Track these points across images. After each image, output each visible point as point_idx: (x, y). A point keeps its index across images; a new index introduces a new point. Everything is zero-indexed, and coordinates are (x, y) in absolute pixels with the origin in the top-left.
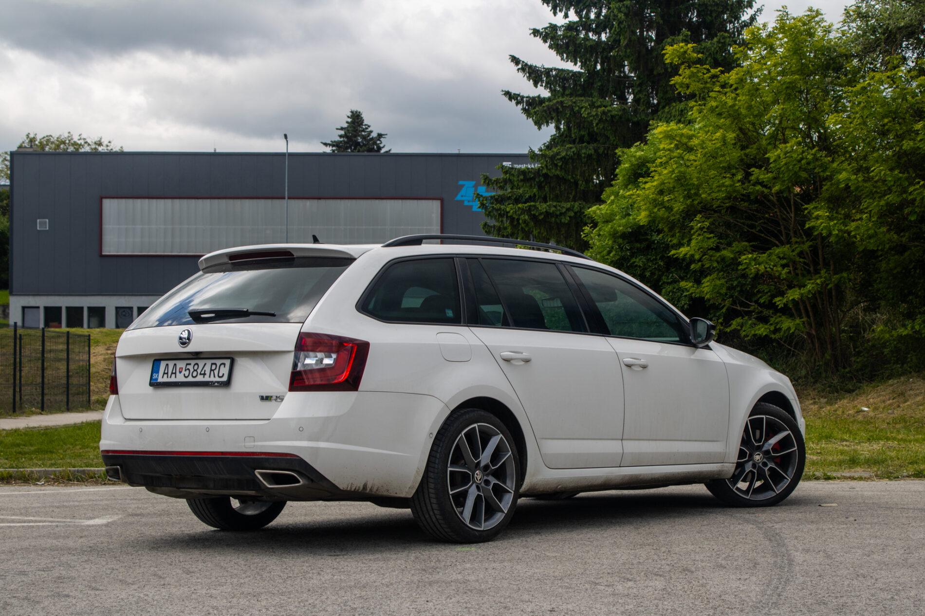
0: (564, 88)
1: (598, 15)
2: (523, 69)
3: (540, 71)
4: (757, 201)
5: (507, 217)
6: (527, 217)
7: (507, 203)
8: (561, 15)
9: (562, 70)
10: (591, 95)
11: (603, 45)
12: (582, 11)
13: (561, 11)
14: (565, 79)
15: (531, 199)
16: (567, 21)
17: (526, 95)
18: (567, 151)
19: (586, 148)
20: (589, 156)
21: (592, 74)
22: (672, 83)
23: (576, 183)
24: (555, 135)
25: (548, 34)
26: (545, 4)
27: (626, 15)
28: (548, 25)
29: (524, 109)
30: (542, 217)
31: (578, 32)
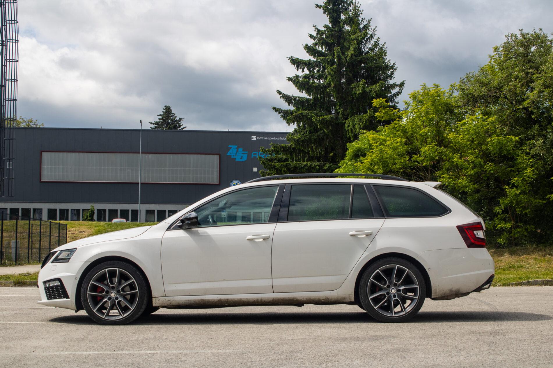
0: (303, 106)
1: (318, 71)
2: (283, 97)
3: (291, 98)
4: (414, 169)
5: (275, 168)
6: (285, 169)
7: (274, 162)
8: (300, 70)
9: (302, 97)
10: (315, 110)
11: (321, 86)
12: (310, 69)
13: (300, 68)
14: (303, 102)
15: (286, 160)
16: (304, 73)
17: (283, 109)
18: (305, 137)
19: (314, 135)
20: (315, 140)
21: (315, 99)
22: (376, 115)
23: (308, 153)
24: (296, 128)
25: (295, 80)
26: (293, 65)
27: (335, 73)
28: (295, 75)
29: (282, 116)
30: (293, 169)
31: (309, 79)
